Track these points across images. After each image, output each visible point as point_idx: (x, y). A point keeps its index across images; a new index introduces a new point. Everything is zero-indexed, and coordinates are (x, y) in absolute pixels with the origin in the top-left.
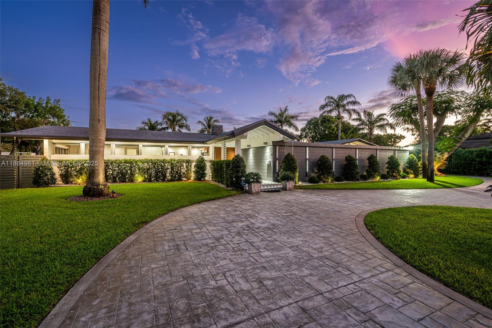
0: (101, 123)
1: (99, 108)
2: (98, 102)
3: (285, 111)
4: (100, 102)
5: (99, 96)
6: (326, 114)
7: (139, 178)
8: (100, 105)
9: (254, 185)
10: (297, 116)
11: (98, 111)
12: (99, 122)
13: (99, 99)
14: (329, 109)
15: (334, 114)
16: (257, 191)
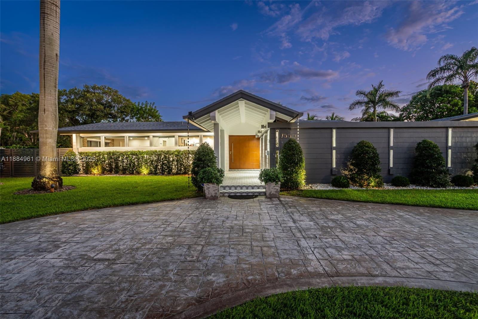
0: (46, 113)
1: (45, 97)
2: (43, 91)
3: (379, 88)
4: (46, 91)
5: (44, 85)
6: (442, 83)
7: (145, 171)
8: (46, 94)
9: (208, 186)
10: (397, 92)
11: (44, 101)
12: (45, 112)
13: (44, 87)
14: (446, 74)
15: (458, 81)
16: (213, 195)
